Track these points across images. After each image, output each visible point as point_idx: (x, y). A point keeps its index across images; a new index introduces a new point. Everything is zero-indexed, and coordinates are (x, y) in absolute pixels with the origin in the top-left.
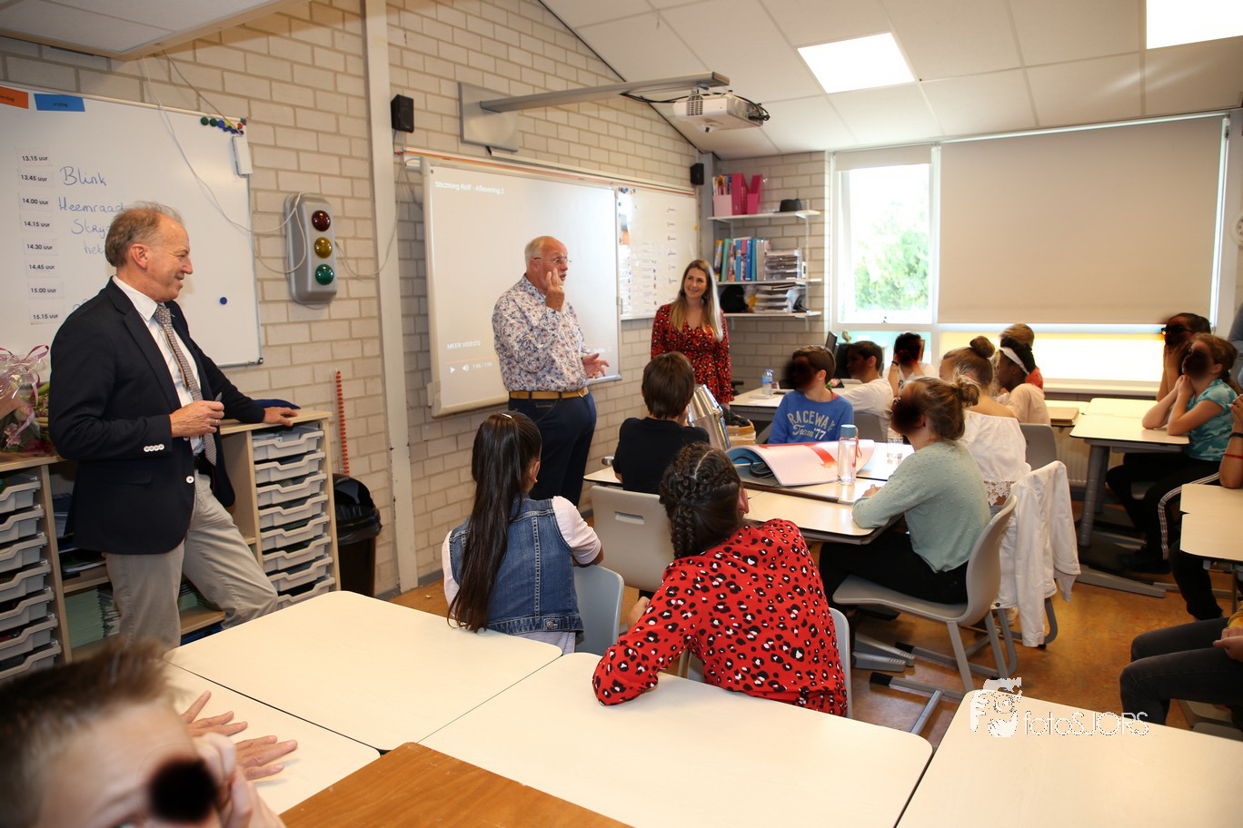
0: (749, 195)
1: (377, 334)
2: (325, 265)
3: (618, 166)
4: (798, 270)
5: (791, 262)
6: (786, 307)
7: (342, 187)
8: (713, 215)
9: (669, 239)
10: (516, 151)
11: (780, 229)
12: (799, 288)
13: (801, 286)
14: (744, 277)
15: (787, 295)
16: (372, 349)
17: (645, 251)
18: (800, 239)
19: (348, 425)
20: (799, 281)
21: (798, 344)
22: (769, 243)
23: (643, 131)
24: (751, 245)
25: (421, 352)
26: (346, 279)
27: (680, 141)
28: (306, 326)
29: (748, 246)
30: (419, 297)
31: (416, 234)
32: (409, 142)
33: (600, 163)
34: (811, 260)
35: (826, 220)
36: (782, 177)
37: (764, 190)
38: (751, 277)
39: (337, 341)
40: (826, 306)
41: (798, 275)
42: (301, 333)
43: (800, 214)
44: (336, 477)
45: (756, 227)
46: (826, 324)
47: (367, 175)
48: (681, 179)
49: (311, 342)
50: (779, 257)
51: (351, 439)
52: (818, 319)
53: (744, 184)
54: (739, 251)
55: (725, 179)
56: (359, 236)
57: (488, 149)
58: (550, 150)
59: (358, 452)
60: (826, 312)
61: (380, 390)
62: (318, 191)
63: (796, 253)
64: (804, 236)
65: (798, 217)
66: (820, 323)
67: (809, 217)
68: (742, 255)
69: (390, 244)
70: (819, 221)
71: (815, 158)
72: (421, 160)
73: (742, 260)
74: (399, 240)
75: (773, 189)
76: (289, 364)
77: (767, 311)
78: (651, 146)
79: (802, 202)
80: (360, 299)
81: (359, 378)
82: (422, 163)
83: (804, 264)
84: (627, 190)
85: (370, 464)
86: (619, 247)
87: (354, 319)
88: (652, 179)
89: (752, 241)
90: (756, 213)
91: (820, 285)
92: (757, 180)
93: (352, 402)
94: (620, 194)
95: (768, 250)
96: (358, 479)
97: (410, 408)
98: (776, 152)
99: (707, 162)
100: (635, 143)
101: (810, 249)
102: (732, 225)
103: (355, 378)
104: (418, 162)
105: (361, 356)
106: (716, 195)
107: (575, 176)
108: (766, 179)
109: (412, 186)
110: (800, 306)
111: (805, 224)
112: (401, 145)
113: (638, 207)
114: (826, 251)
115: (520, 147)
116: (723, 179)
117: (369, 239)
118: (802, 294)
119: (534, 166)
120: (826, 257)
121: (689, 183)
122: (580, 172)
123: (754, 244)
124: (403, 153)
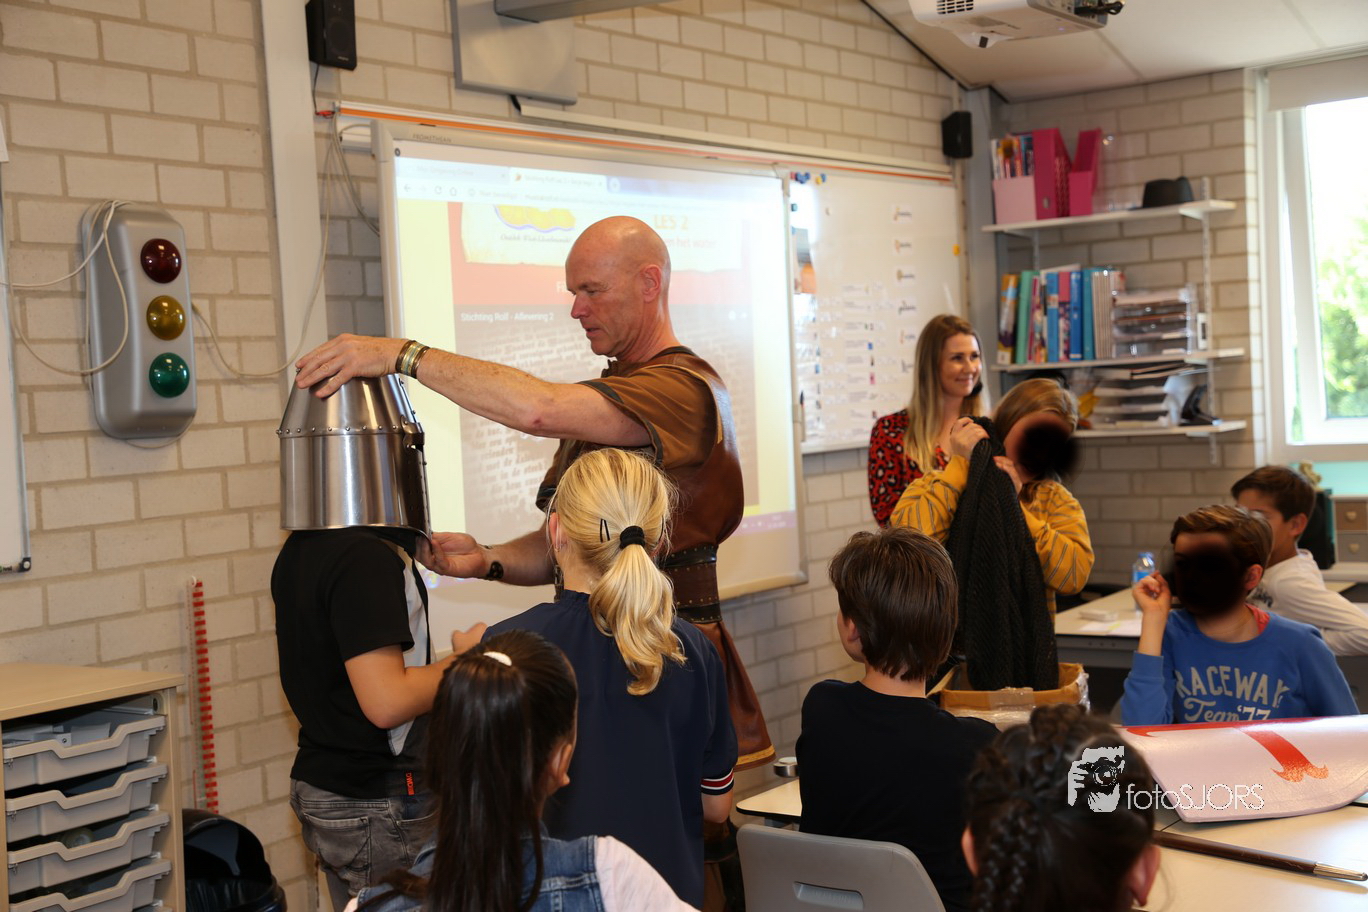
0: (1072, 176)
2: (170, 356)
3: (788, 127)
4: (1189, 333)
5: (1171, 315)
6: (1165, 413)
7: (206, 188)
8: (995, 222)
9: (900, 276)
10: (572, 103)
11: (1144, 244)
12: (1192, 371)
13: (1196, 366)
14: (1067, 353)
15: (1167, 388)
17: (850, 305)
18: (1191, 264)
19: (219, 699)
20: (1191, 356)
21: (1195, 494)
22: (1122, 276)
23: (838, 49)
24: (1081, 282)
26: (216, 383)
27: (919, 65)
28: (128, 486)
29: (1074, 285)
31: (364, 286)
32: (346, 90)
33: (748, 121)
34: (1217, 309)
35: (1251, 218)
36: (1147, 132)
38: (1082, 351)
39: (195, 516)
40: (1257, 408)
41: (1190, 343)
42: (115, 502)
43: (1188, 210)
44: (189, 817)
45: (1090, 243)
46: (1259, 448)
47: (256, 161)
48: (924, 147)
49: (139, 520)
50: (1143, 306)
51: (224, 729)
52: (1240, 439)
53: (1061, 150)
54: (1055, 296)
55: (1018, 143)
56: (242, 290)
57: (514, 100)
58: (642, 99)
59: (239, 756)
60: (1257, 422)
62: (154, 198)
63: (1183, 296)
64: (1201, 258)
65: (1184, 217)
66: (1245, 447)
67: (1212, 215)
68: (1062, 304)
69: (311, 305)
70: (1235, 221)
71: (1219, 84)
72: (374, 127)
73: (1060, 316)
74: (328, 298)
75: (1126, 160)
76: (89, 569)
77: (1120, 424)
78: (857, 81)
79: (1194, 184)
80: (245, 425)
81: (244, 596)
82: (375, 135)
83: (1201, 318)
84: (807, 176)
85: (265, 782)
86: (796, 298)
87: (234, 468)
88: (860, 150)
89: (1081, 273)
90: (1089, 212)
91: (1243, 362)
92: (1089, 141)
93: (227, 648)
94: (794, 186)
95: (1120, 291)
96: (237, 819)
98: (1131, 77)
99: (977, 107)
100: (822, 74)
101: (1216, 285)
102: (1036, 240)
103: (235, 596)
104: (367, 131)
105: (247, 546)
106: (1000, 178)
107: (697, 152)
108: (1111, 138)
109: (354, 184)
110: (1198, 411)
111: (1201, 231)
112: (329, 96)
113: (831, 211)
114: (1253, 288)
115: (580, 95)
116: (1015, 142)
117: (265, 297)
118: (1202, 383)
119: (611, 133)
120: (1253, 301)
121: (939, 154)
122: (707, 143)
123: (1086, 279)
124: (333, 113)
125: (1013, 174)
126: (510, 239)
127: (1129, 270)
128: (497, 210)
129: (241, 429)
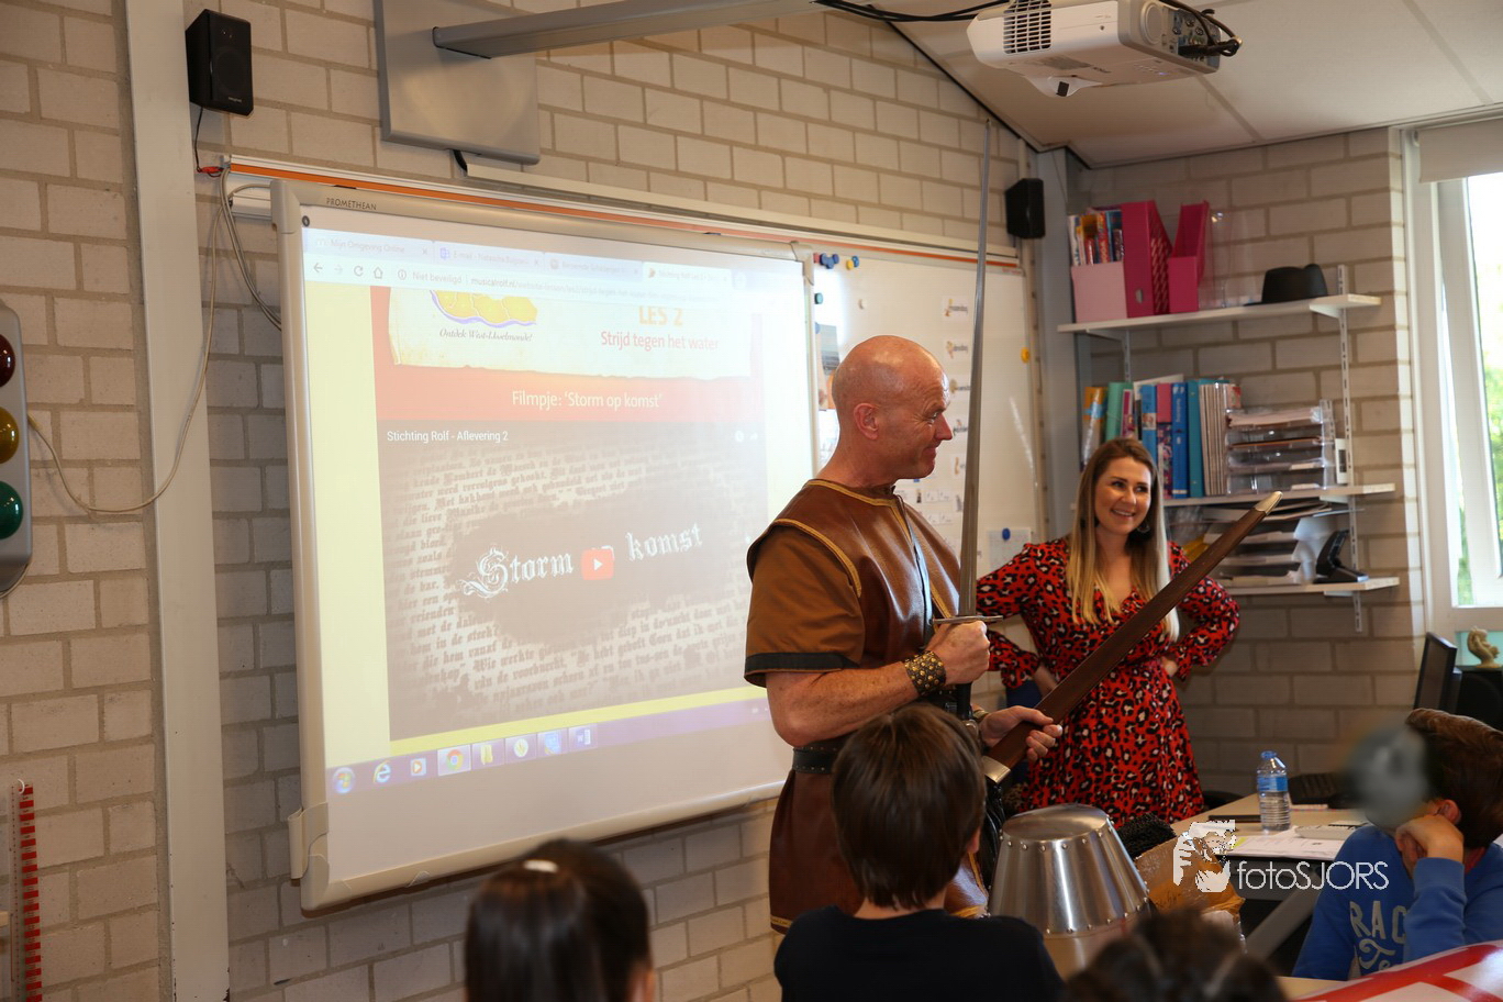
0: (1175, 264)
1: (146, 675)
3: (809, 196)
4: (1325, 463)
5: (1304, 440)
6: (1295, 566)
8: (1074, 321)
10: (534, 162)
11: (1266, 348)
12: (1329, 512)
13: (1334, 506)
15: (1297, 534)
16: (127, 719)
18: (1324, 374)
20: (1329, 493)
22: (1237, 390)
23: (874, 98)
24: (1186, 397)
25: (272, 721)
26: (59, 521)
27: (977, 120)
29: (1177, 400)
30: (270, 566)
31: (260, 396)
32: (238, 140)
33: (759, 188)
34: (1358, 433)
35: (1400, 318)
36: (1266, 207)
37: (1213, 245)
38: (1188, 488)
39: (25, 698)
40: (1413, 560)
41: (1326, 477)
43: (1321, 306)
45: (1196, 348)
46: (1416, 612)
47: (119, 231)
50: (1265, 428)
51: (57, 987)
52: (1395, 599)
53: (1158, 230)
54: (1153, 415)
55: (1102, 220)
56: (96, 400)
57: (459, 157)
58: (623, 158)
60: (1413, 576)
61: (148, 839)
63: (1316, 416)
64: (1338, 367)
65: (1315, 314)
66: (1399, 610)
67: (1350, 312)
68: (1160, 425)
69: (189, 419)
70: (1381, 321)
71: (1358, 148)
72: (275, 190)
74: (211, 410)
75: (1241, 242)
77: (1240, 580)
78: (898, 139)
79: (1327, 273)
80: (96, 577)
81: (89, 806)
82: (276, 199)
83: (1339, 444)
84: (835, 258)
86: (821, 415)
87: (79, 634)
88: (902, 228)
89: (1185, 385)
90: (1196, 309)
91: (1395, 500)
92: (1194, 217)
93: (64, 876)
94: (819, 273)
95: (1234, 408)
97: (237, 886)
98: (1247, 138)
99: (1051, 173)
100: (854, 130)
101: (1357, 401)
102: (1127, 343)
103: (77, 806)
104: (266, 194)
105: (96, 739)
106: (1080, 264)
107: (695, 227)
108: (1220, 214)
109: (248, 262)
110: (1338, 563)
111: (1337, 333)
112: (216, 148)
113: (864, 305)
114: (1405, 405)
115: (543, 151)
116: (1100, 219)
117: (127, 408)
118: (1342, 529)
119: (583, 201)
120: (1405, 423)
121: (1003, 231)
122: (707, 216)
123: (1192, 394)
124: (221, 169)
125: (1097, 260)
126: (451, 334)
127: (1247, 383)
128: (435, 297)
129: (91, 583)
